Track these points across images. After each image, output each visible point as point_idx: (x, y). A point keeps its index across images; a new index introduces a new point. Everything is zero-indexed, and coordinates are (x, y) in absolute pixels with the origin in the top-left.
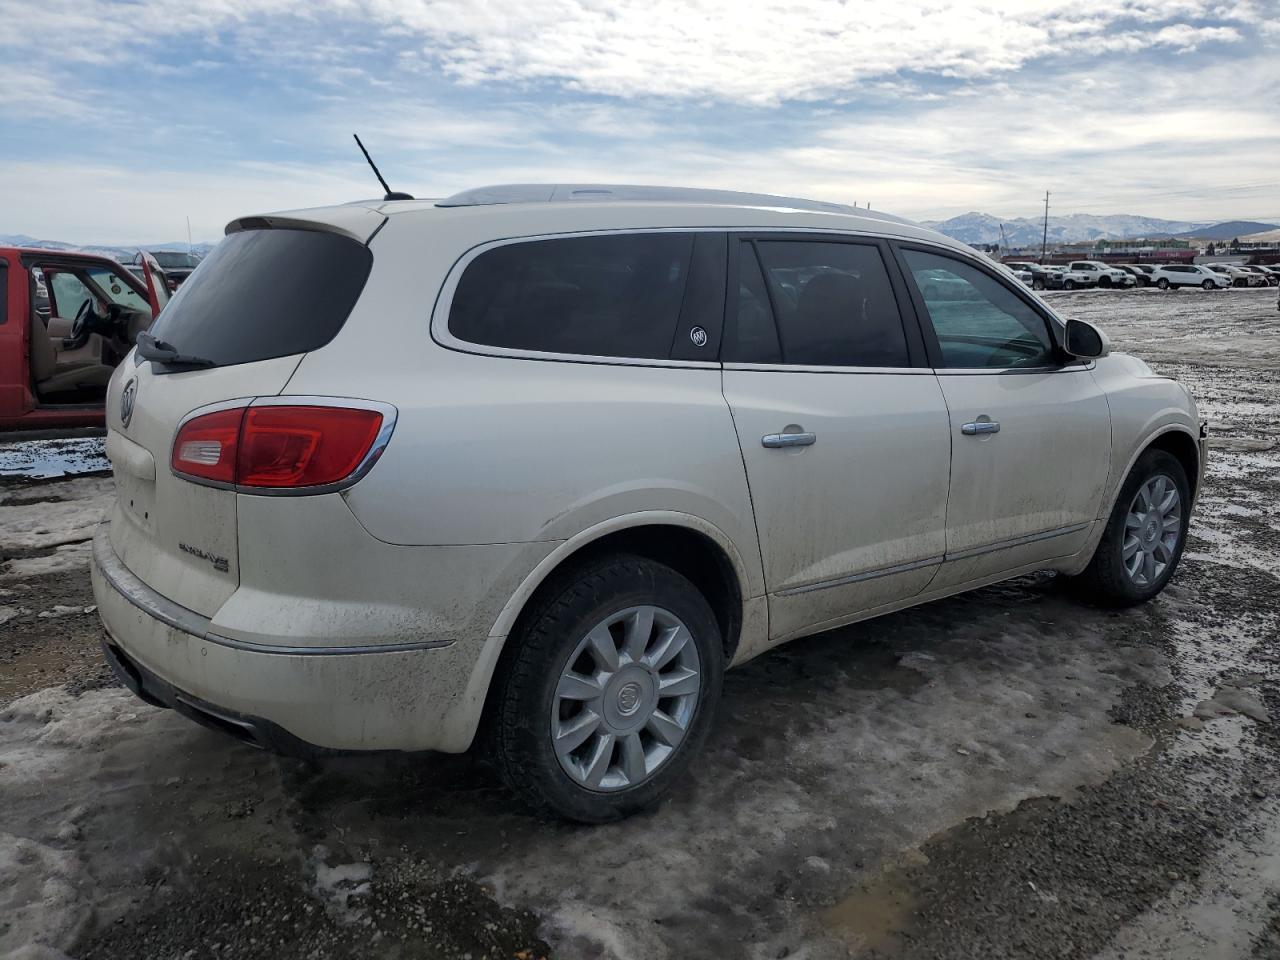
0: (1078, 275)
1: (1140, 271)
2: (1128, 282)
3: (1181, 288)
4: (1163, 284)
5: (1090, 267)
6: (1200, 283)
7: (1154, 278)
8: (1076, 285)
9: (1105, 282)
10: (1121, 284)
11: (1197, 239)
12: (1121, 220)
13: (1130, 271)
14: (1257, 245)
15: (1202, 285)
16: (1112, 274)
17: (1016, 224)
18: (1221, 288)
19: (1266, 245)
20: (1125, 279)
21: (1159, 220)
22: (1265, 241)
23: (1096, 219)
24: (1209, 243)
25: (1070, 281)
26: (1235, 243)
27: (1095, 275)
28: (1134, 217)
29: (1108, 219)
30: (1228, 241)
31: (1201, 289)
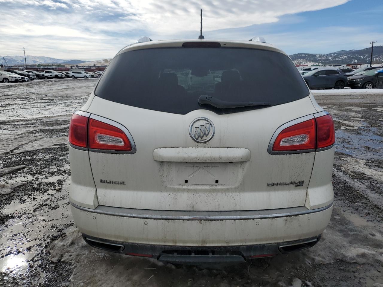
0: (47, 75)
1: (65, 73)
2: (63, 77)
3: (78, 78)
4: (73, 77)
5: (51, 72)
6: (83, 76)
7: (70, 76)
8: (48, 78)
9: (56, 77)
10: (61, 77)
11: (67, 64)
12: (43, 58)
13: (63, 74)
14: (83, 66)
15: (84, 77)
16: (58, 74)
17: (7, 58)
18: (88, 78)
19: (85, 66)
20: (62, 76)
21: (54, 58)
22: (84, 66)
23: (34, 57)
24: (71, 66)
25: (46, 76)
26: (77, 66)
27: (53, 75)
28: (46, 57)
29: (38, 57)
30: (75, 65)
31: (84, 78)
